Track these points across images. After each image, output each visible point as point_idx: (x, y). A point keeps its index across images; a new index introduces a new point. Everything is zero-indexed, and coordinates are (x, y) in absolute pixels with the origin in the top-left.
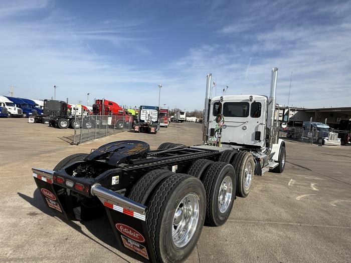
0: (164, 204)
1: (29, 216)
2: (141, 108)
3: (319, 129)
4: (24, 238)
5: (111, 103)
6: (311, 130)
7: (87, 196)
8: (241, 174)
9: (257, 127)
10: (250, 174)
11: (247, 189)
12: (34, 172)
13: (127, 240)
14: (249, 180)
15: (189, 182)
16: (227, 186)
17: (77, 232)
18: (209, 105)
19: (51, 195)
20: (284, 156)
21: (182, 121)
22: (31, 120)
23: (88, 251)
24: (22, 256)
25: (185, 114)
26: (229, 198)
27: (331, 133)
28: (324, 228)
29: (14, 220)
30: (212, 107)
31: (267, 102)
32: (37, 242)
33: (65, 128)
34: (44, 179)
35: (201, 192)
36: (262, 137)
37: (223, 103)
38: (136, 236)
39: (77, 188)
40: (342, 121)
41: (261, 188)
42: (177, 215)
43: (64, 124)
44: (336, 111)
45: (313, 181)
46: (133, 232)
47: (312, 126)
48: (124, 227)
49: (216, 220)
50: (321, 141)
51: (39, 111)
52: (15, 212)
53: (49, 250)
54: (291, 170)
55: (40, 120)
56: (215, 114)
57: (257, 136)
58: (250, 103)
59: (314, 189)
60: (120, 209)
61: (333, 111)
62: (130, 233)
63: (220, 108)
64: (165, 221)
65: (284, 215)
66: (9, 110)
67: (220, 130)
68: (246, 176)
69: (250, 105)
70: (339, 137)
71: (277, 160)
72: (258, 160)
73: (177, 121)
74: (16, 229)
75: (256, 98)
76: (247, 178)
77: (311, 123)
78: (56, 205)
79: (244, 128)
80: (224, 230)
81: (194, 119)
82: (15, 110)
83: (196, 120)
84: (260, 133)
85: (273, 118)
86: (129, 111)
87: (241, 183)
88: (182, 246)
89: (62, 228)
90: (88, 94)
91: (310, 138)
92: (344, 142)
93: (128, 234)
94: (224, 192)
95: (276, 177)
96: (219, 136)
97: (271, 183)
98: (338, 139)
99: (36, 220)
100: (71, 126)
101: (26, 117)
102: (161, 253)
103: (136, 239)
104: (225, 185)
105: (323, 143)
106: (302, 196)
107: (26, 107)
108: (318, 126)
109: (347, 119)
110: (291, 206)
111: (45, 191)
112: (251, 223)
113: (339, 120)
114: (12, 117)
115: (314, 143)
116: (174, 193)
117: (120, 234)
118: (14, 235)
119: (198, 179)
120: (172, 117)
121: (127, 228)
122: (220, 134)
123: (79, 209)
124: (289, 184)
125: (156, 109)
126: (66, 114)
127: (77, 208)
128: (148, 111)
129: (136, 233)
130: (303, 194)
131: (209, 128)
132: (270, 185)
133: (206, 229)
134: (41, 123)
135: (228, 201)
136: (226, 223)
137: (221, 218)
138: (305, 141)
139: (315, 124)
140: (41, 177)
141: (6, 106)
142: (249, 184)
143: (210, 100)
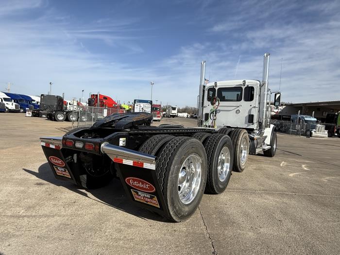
0: (171, 160)
1: (36, 185)
2: (135, 102)
3: (306, 121)
4: (34, 201)
5: (105, 98)
6: (299, 122)
7: (97, 154)
8: (237, 148)
9: (250, 110)
10: (245, 150)
11: (243, 165)
12: (42, 141)
13: (137, 193)
14: (244, 156)
15: (192, 142)
16: (224, 156)
17: (84, 197)
18: (204, 91)
19: (60, 162)
20: (275, 140)
21: (174, 116)
22: (29, 114)
23: (96, 211)
24: (34, 214)
25: (176, 109)
26: (227, 168)
27: (318, 125)
28: (318, 197)
29: (22, 188)
30: (206, 92)
31: (260, 86)
32: (46, 204)
33: (62, 121)
34: (52, 146)
35: (203, 156)
36: (255, 120)
37: (217, 89)
38: (146, 187)
39: (87, 148)
40: (328, 115)
41: (254, 168)
42: (181, 175)
43: (61, 117)
44: (322, 105)
45: (304, 163)
46: (143, 183)
47: (300, 119)
48: (134, 180)
49: (216, 186)
50: (308, 133)
51: (36, 106)
52: (22, 182)
53: (59, 210)
54: (282, 155)
55: (37, 114)
56: (209, 99)
57: (251, 119)
58: (244, 88)
59: (306, 169)
60: (130, 163)
61: (320, 105)
62: (141, 185)
63: (214, 94)
64: (172, 174)
65: (279, 186)
66: (6, 105)
67: (215, 112)
68: (241, 152)
69: (243, 89)
70: (326, 129)
71: (269, 144)
72: (252, 139)
73: (169, 116)
74: (26, 195)
75: (250, 82)
76: (243, 154)
77: (299, 116)
78: (65, 171)
79: (238, 112)
80: (222, 197)
81: (185, 115)
82: (12, 105)
83: (187, 116)
84: (253, 116)
85: (265, 101)
86: (123, 106)
87: (238, 157)
88: (187, 203)
89: (68, 195)
90: (83, 91)
91: (298, 131)
92: (331, 135)
93: (138, 187)
94: (223, 162)
95: (269, 160)
96: (214, 118)
97: (264, 164)
98: (325, 131)
99: (43, 188)
100: (67, 119)
101: (23, 112)
102: (169, 205)
103: (147, 190)
104: (222, 155)
105: (311, 135)
106: (295, 174)
107: (23, 102)
108: (306, 119)
109: (333, 113)
110: (286, 180)
111: (54, 159)
112: (247, 192)
113: (325, 115)
114: (10, 112)
115: (302, 135)
116: (180, 149)
117: (130, 188)
118: (24, 199)
119: (200, 143)
120: (164, 113)
121: (136, 180)
122: (215, 116)
123: (85, 177)
124: (281, 165)
125: (150, 103)
126: (62, 108)
127: (83, 175)
128: (142, 105)
129: (146, 184)
130: (295, 172)
131: (204, 113)
132: (263, 165)
133: (206, 197)
134: (38, 117)
135: (226, 171)
136: (224, 192)
137: (221, 186)
138: (293, 133)
139: (303, 117)
140: (49, 144)
141: (4, 102)
142: (245, 160)
143: (204, 87)
